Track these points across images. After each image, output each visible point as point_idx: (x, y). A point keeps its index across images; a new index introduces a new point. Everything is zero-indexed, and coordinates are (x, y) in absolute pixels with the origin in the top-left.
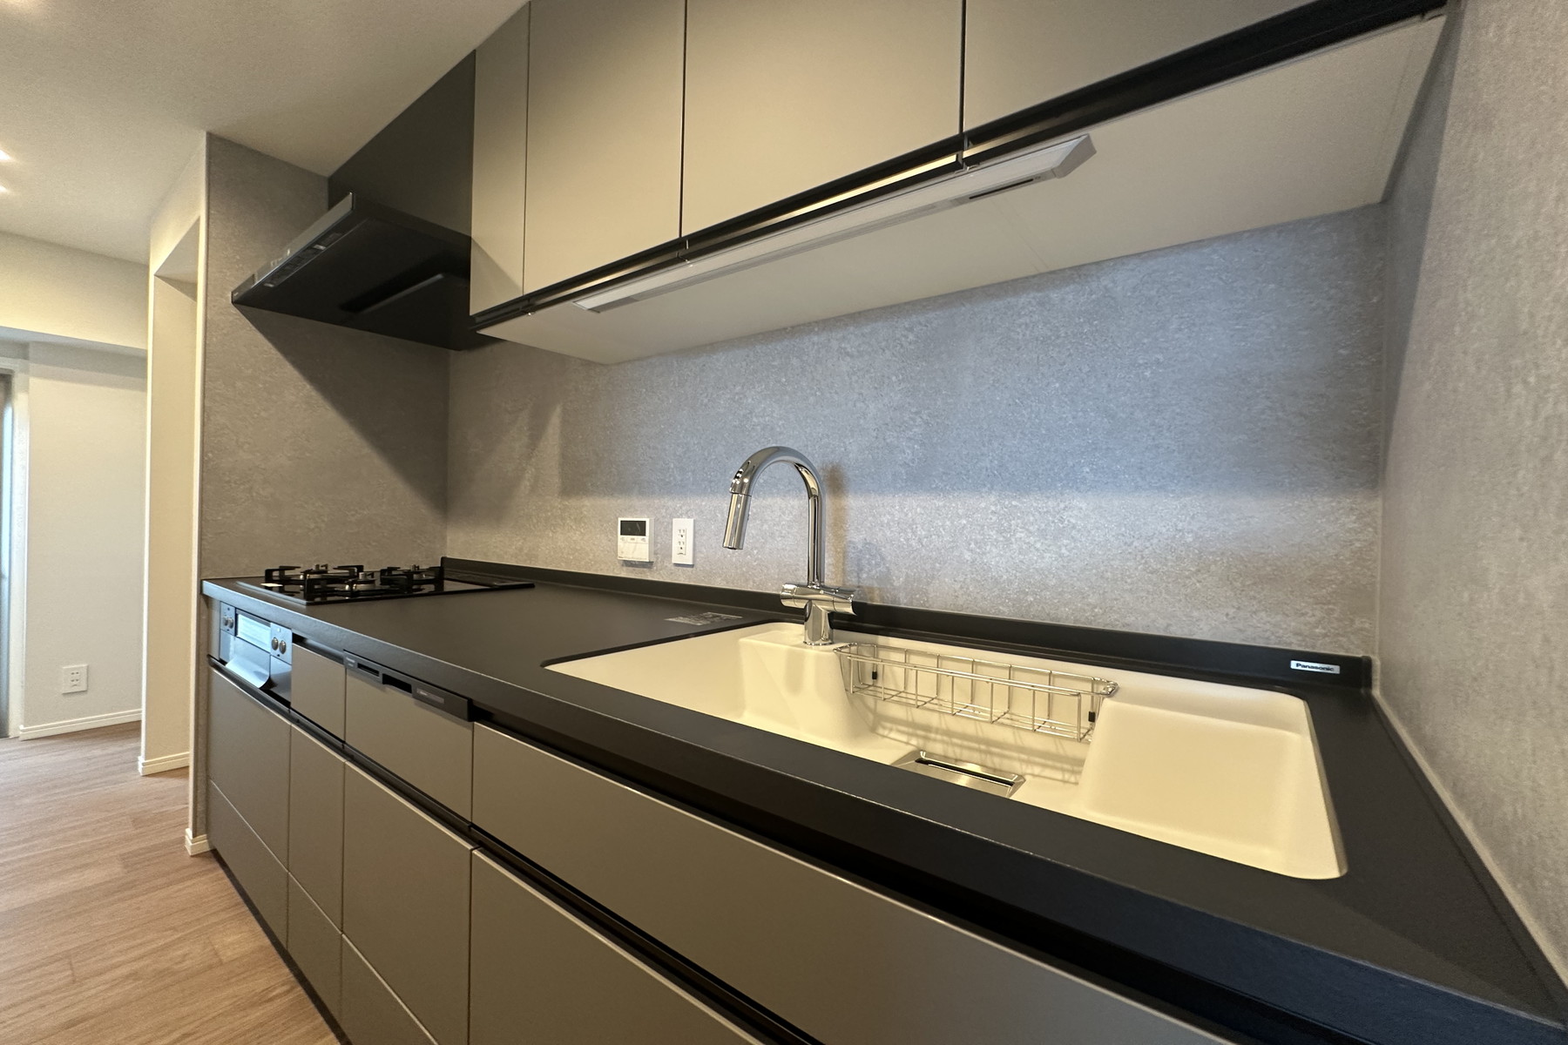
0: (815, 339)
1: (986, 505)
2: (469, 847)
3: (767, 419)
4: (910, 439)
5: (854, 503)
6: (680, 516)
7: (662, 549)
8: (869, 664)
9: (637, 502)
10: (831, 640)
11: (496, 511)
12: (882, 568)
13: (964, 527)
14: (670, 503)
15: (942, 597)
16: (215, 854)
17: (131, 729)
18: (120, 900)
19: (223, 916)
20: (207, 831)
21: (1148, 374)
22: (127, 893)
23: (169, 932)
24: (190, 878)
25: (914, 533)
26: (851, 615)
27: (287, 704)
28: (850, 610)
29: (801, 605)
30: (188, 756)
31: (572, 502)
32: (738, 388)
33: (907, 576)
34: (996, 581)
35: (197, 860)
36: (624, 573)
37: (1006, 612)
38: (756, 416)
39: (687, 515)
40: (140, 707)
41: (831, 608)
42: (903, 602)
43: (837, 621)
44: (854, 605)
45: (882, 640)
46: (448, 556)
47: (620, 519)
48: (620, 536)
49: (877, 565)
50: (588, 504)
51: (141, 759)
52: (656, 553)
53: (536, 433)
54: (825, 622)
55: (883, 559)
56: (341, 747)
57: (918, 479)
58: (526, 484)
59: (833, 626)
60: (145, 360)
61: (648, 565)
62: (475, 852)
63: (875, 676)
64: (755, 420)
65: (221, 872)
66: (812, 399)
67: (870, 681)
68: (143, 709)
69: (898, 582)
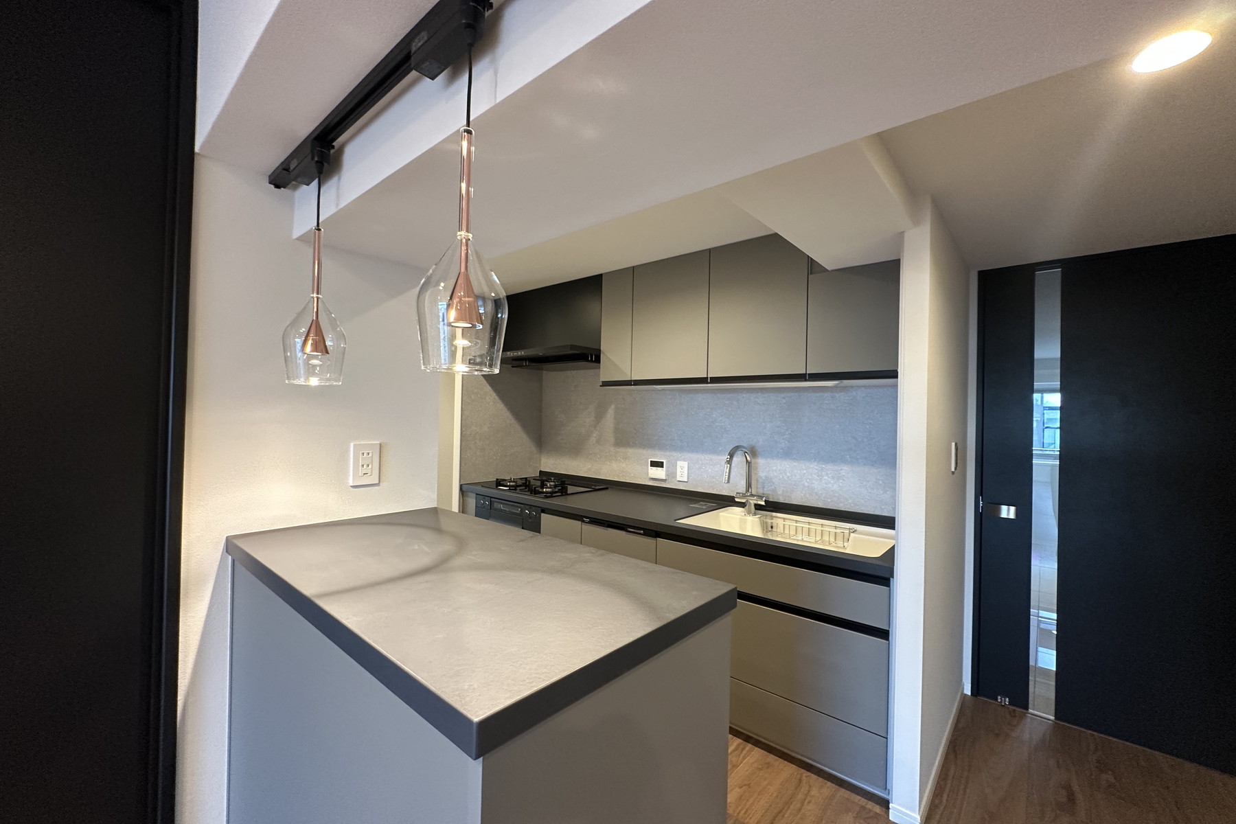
1: (814, 466)
4: (784, 439)
5: (761, 462)
6: (681, 460)
7: (672, 474)
8: (769, 521)
9: (658, 453)
10: (755, 514)
11: (576, 449)
12: (773, 487)
13: (805, 474)
14: (675, 454)
15: (797, 499)
21: (868, 427)
25: (786, 474)
26: (763, 505)
28: (763, 503)
29: (744, 501)
31: (621, 450)
33: (783, 490)
34: (817, 493)
36: (651, 483)
37: (820, 505)
39: (684, 460)
41: (756, 502)
42: (782, 500)
43: (758, 507)
44: (765, 501)
45: (774, 514)
46: (542, 469)
48: (650, 467)
49: (771, 486)
50: (630, 451)
52: (668, 475)
54: (753, 507)
55: (773, 483)
57: (787, 454)
59: (756, 509)
61: (664, 481)
63: (772, 527)
66: (743, 419)
67: (770, 529)
69: (780, 492)
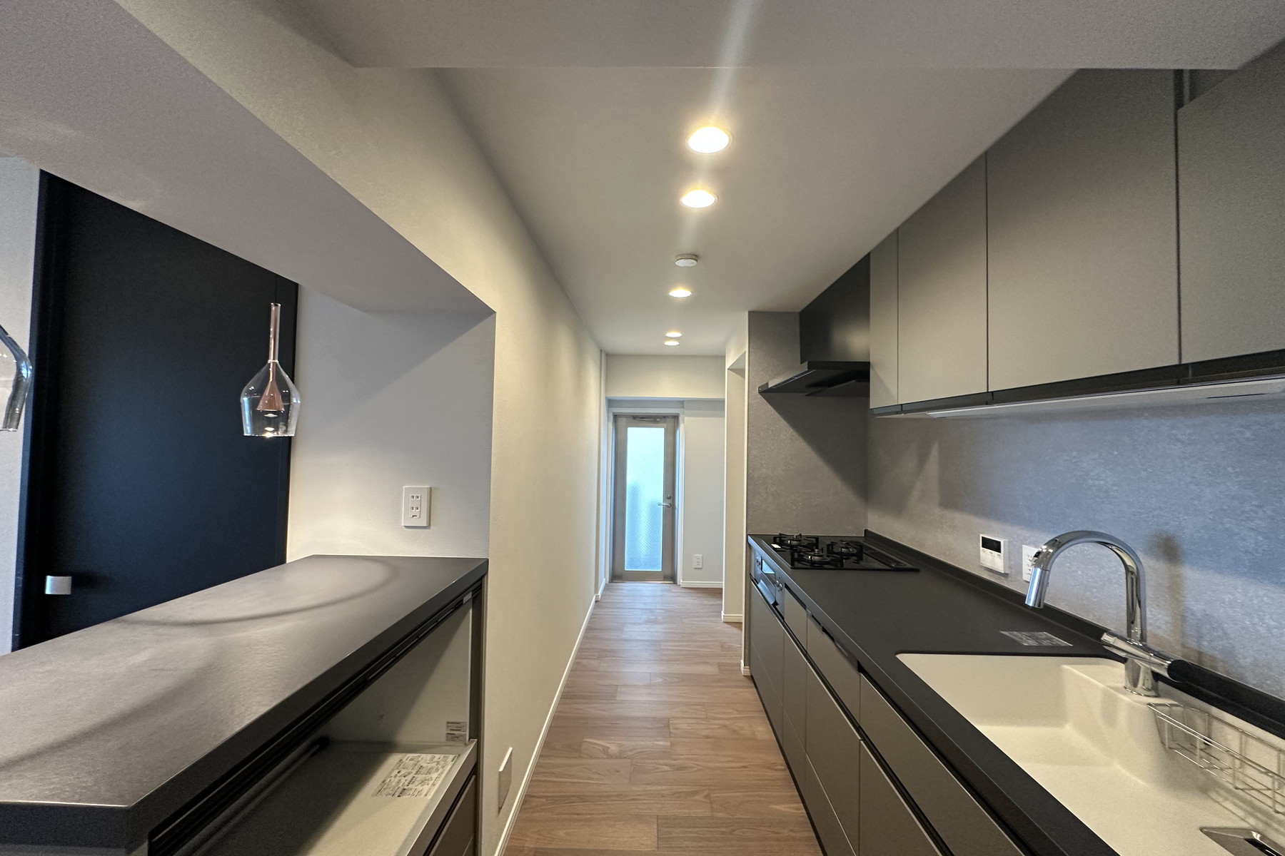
0: (1145, 422)
2: (860, 738)
3: (1102, 482)
4: (1252, 529)
5: (1190, 574)
6: (1029, 544)
7: (1014, 567)
9: (995, 525)
10: (1147, 693)
11: (898, 507)
14: (1023, 532)
16: (752, 678)
17: (717, 593)
18: (720, 687)
19: (756, 715)
20: (749, 666)
22: (720, 684)
23: (736, 712)
24: (743, 687)
25: (1261, 620)
27: (783, 618)
29: (1121, 655)
30: (741, 617)
31: (948, 514)
32: (1075, 453)
33: (1256, 659)
35: (746, 679)
36: (986, 576)
38: (1092, 479)
40: (722, 581)
45: (1215, 711)
46: (869, 529)
47: (981, 535)
48: (981, 548)
49: (1220, 638)
50: (959, 517)
51: (723, 613)
52: (1010, 567)
53: (923, 459)
54: (1145, 676)
55: (1225, 634)
56: (806, 655)
57: (1262, 568)
58: (916, 493)
60: (724, 401)
61: (1005, 575)
62: (862, 742)
64: (1090, 481)
65: (755, 690)
66: (1143, 474)
68: (724, 582)
69: (1244, 661)
